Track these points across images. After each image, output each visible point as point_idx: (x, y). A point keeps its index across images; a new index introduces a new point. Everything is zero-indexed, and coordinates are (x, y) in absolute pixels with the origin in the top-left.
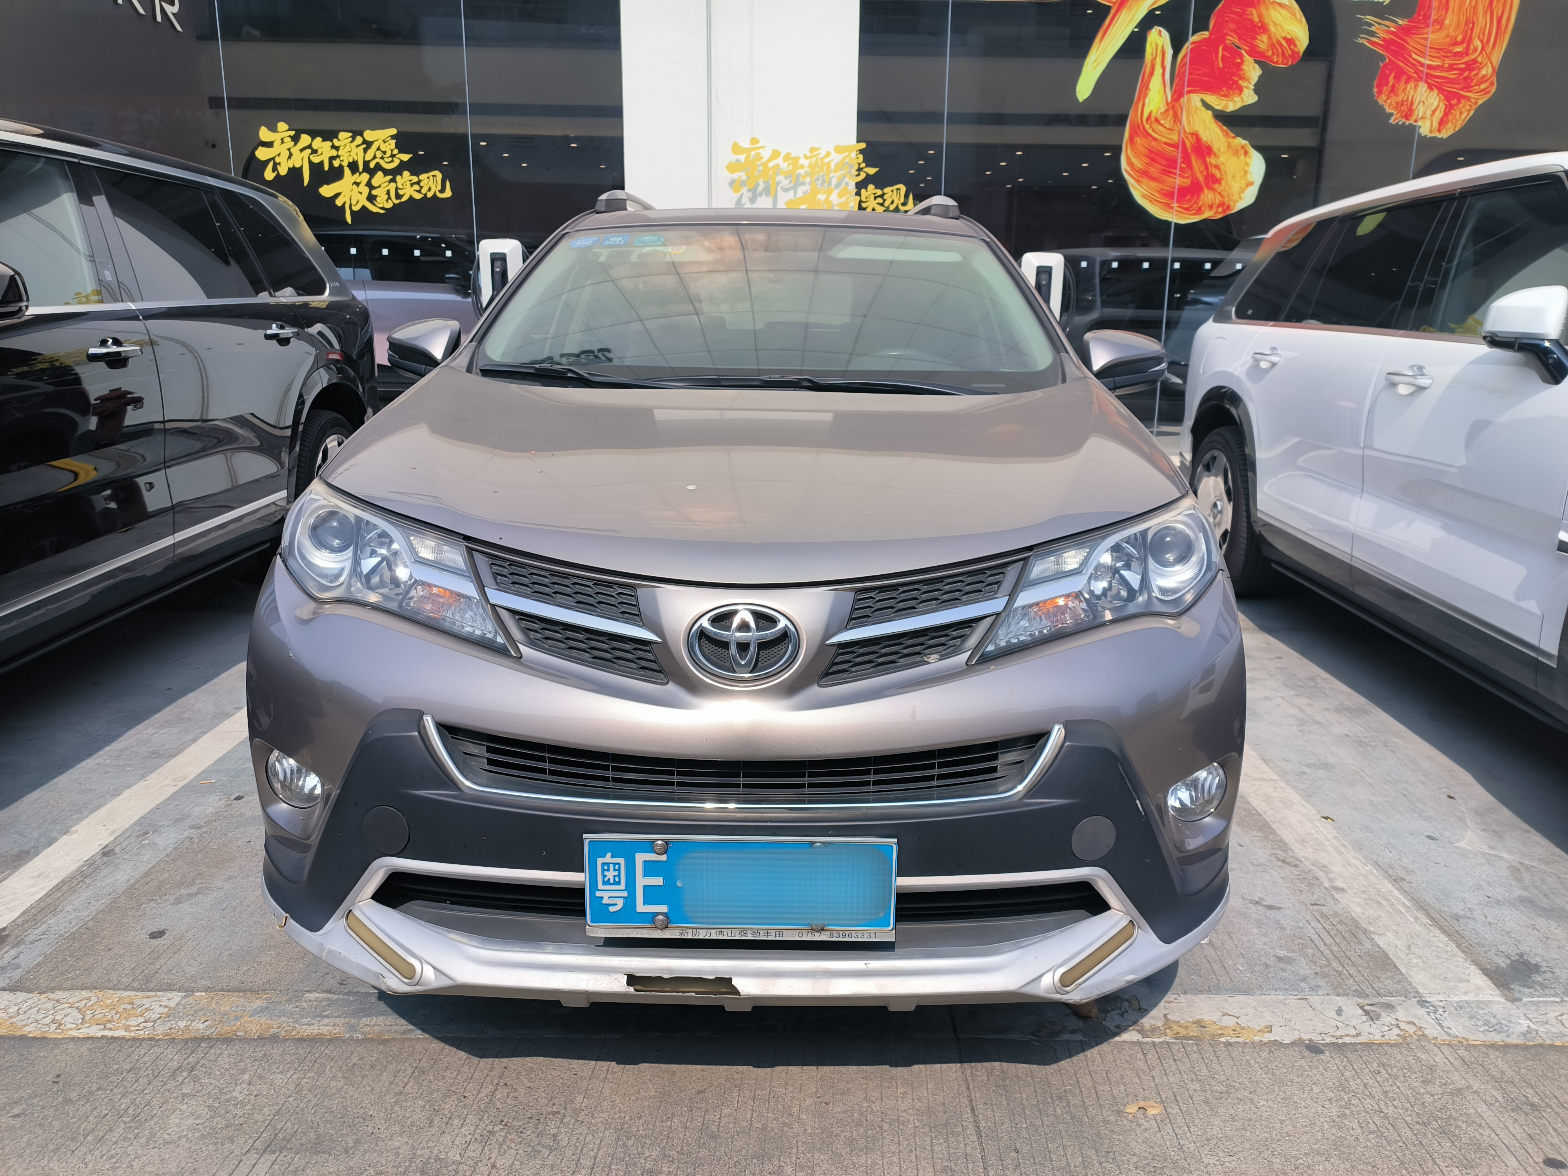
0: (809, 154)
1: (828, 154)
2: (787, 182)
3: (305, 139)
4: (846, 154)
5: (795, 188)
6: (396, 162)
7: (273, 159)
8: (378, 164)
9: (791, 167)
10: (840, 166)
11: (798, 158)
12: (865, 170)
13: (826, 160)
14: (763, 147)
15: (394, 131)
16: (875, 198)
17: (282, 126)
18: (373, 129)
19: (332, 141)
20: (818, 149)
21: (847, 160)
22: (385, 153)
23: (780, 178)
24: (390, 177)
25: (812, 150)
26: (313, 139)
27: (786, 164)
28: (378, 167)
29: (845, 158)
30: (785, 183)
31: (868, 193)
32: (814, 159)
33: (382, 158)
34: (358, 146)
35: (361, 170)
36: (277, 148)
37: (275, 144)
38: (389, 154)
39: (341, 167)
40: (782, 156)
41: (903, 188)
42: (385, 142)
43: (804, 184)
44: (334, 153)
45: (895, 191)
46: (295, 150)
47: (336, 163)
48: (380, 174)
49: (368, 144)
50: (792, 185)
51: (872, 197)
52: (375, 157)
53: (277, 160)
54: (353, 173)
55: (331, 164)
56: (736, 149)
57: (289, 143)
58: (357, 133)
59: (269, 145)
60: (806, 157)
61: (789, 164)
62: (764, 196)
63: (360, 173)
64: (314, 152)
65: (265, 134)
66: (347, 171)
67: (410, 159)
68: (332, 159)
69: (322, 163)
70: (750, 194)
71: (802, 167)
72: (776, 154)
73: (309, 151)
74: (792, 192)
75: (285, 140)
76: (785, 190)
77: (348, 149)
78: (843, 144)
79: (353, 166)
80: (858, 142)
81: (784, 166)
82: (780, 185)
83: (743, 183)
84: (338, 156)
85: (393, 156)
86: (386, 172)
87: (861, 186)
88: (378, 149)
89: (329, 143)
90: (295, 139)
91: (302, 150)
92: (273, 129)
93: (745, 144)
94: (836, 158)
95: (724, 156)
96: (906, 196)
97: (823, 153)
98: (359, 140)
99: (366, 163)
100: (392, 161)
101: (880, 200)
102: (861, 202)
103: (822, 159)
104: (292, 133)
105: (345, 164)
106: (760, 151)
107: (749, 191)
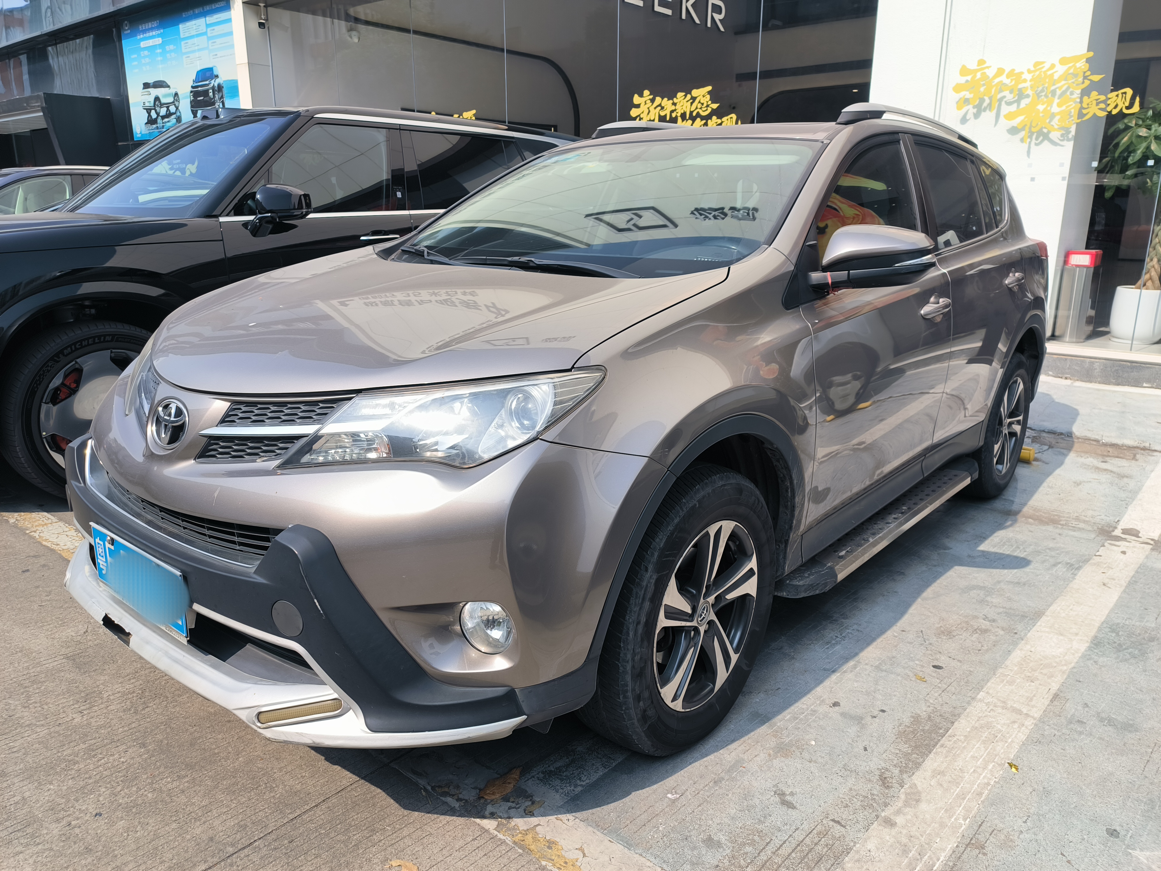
0: (1032, 69)
1: (1053, 66)
2: (1012, 96)
3: (658, 100)
4: (1071, 65)
5: (1018, 101)
6: (709, 110)
7: (639, 116)
8: (698, 113)
9: (1013, 83)
10: (1065, 77)
11: (1022, 73)
12: (1091, 77)
13: (1049, 73)
14: (988, 67)
15: (710, 88)
16: (1097, 104)
17: (646, 93)
18: (698, 88)
19: (672, 100)
20: (1043, 63)
21: (1071, 71)
22: (703, 104)
23: (1006, 93)
24: (704, 121)
25: (1037, 64)
26: (662, 99)
27: (1009, 80)
28: (698, 115)
29: (1070, 68)
30: (1010, 97)
31: (1090, 100)
32: (1038, 73)
33: (701, 108)
34: (687, 101)
35: (687, 118)
36: (643, 108)
37: (641, 106)
38: (705, 105)
39: (676, 117)
40: (1006, 72)
41: (1129, 92)
42: (704, 96)
43: (1028, 96)
44: (673, 108)
45: (1120, 96)
46: (652, 109)
47: (674, 115)
48: (698, 119)
49: (694, 99)
50: (1016, 98)
51: (1095, 102)
52: (697, 108)
53: (641, 116)
54: (683, 121)
55: (671, 115)
56: (964, 71)
57: (649, 103)
58: (688, 92)
59: (638, 106)
60: (1029, 71)
61: (1012, 80)
62: (988, 111)
63: (687, 120)
64: (662, 108)
65: (636, 99)
66: (680, 119)
67: (718, 107)
68: (672, 112)
69: (666, 115)
70: (975, 110)
71: (1025, 81)
72: (1000, 71)
73: (659, 108)
74: (1015, 105)
75: (647, 102)
76: (1009, 104)
77: (681, 104)
78: (1068, 55)
79: (683, 116)
80: (1088, 51)
81: (1007, 81)
82: (1005, 100)
83: (967, 101)
84: (675, 110)
85: (708, 106)
86: (702, 118)
87: (1085, 92)
88: (699, 102)
89: (671, 101)
90: (653, 101)
91: (655, 108)
92: (641, 95)
93: (972, 65)
94: (1060, 70)
95: (954, 77)
96: (1133, 99)
97: (1047, 66)
98: (689, 96)
99: (691, 113)
100: (707, 110)
101: (1102, 106)
102: (1082, 108)
103: (1045, 72)
104: (651, 97)
105: (679, 115)
106: (986, 71)
107: (974, 107)
